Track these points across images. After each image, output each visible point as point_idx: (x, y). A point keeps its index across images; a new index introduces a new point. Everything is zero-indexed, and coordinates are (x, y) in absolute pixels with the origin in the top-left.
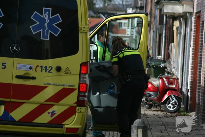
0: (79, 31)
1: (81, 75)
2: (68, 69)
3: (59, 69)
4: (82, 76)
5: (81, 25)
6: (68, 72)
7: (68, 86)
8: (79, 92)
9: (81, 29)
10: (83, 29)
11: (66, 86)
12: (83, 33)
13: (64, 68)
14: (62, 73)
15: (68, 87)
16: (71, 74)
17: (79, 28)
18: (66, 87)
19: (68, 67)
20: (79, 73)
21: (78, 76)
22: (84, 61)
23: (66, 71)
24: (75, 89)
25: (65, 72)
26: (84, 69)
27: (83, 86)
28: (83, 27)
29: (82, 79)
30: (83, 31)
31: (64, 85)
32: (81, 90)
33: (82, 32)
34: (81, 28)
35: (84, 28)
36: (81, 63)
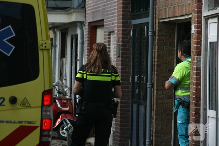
0: (39, 48)
1: (44, 107)
2: (25, 100)
3: (13, 100)
4: (44, 109)
5: (41, 40)
6: (26, 104)
7: (27, 123)
8: (42, 131)
9: (42, 45)
10: (44, 45)
11: (24, 123)
12: (44, 51)
13: (20, 98)
14: (18, 105)
15: (26, 124)
16: (30, 106)
17: (39, 45)
18: (24, 124)
19: (25, 98)
20: (40, 105)
21: (40, 109)
22: (47, 88)
23: (23, 103)
24: (36, 127)
25: (22, 105)
26: (48, 99)
27: (46, 122)
28: (44, 42)
29: (44, 113)
30: (44, 48)
31: (20, 122)
32: (44, 128)
33: (43, 50)
34: (42, 44)
35: (45, 43)
36: (43, 90)
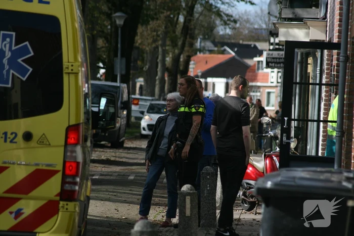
0: (64, 72)
1: (68, 146)
2: (44, 136)
3: (28, 137)
4: (69, 148)
5: (67, 61)
6: (44, 142)
7: (44, 166)
8: (64, 176)
9: (68, 68)
10: (70, 68)
11: (41, 165)
12: (70, 75)
13: (36, 134)
14: (33, 143)
15: (44, 168)
16: (50, 144)
17: (64, 67)
18: (40, 167)
19: (44, 134)
20: (63, 143)
21: (62, 149)
22: (73, 122)
23: (40, 140)
24: (57, 172)
25: (39, 142)
26: (73, 136)
27: (71, 166)
28: (70, 64)
29: (69, 154)
30: (70, 71)
31: (37, 165)
32: (68, 172)
33: (69, 73)
34: (67, 66)
35: (72, 66)
36: (67, 125)
